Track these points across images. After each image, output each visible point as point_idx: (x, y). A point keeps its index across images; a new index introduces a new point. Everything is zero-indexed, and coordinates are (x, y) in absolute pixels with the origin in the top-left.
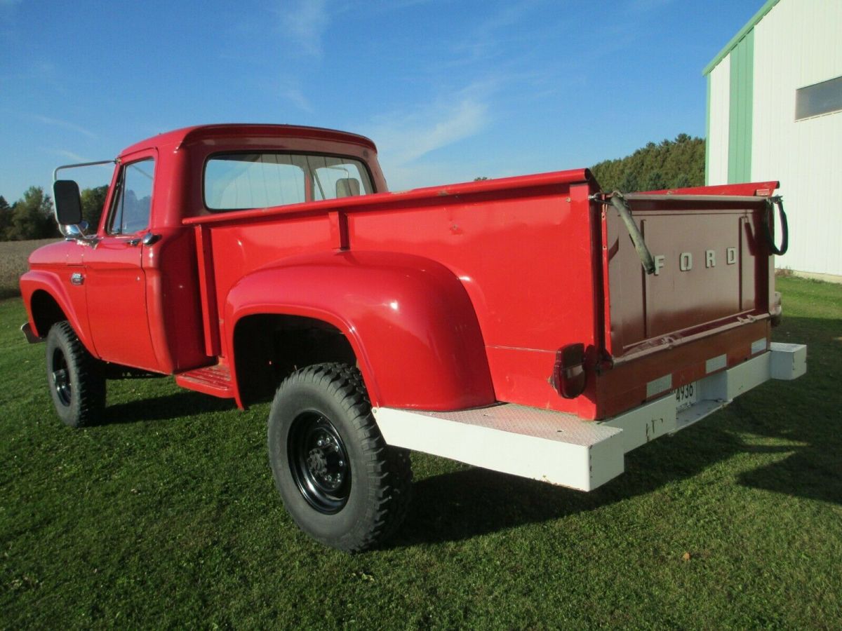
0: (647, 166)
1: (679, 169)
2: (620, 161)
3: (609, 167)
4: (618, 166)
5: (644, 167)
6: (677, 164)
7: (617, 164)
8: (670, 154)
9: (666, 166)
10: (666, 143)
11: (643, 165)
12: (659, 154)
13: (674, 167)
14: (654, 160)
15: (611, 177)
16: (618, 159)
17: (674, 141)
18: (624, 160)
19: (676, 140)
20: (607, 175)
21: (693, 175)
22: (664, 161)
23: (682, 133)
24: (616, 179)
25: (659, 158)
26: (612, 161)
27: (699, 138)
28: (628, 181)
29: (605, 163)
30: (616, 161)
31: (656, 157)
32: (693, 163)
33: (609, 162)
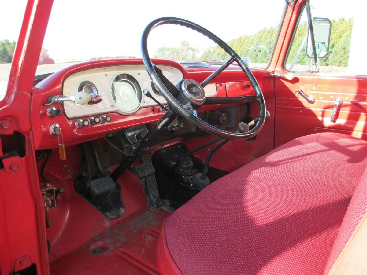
3: (246, 38)
4: (251, 38)
5: (263, 38)
8: (274, 32)
9: (272, 38)
14: (267, 35)
15: (248, 43)
20: (246, 41)
22: (271, 35)
24: (250, 44)
25: (269, 34)
31: (268, 33)
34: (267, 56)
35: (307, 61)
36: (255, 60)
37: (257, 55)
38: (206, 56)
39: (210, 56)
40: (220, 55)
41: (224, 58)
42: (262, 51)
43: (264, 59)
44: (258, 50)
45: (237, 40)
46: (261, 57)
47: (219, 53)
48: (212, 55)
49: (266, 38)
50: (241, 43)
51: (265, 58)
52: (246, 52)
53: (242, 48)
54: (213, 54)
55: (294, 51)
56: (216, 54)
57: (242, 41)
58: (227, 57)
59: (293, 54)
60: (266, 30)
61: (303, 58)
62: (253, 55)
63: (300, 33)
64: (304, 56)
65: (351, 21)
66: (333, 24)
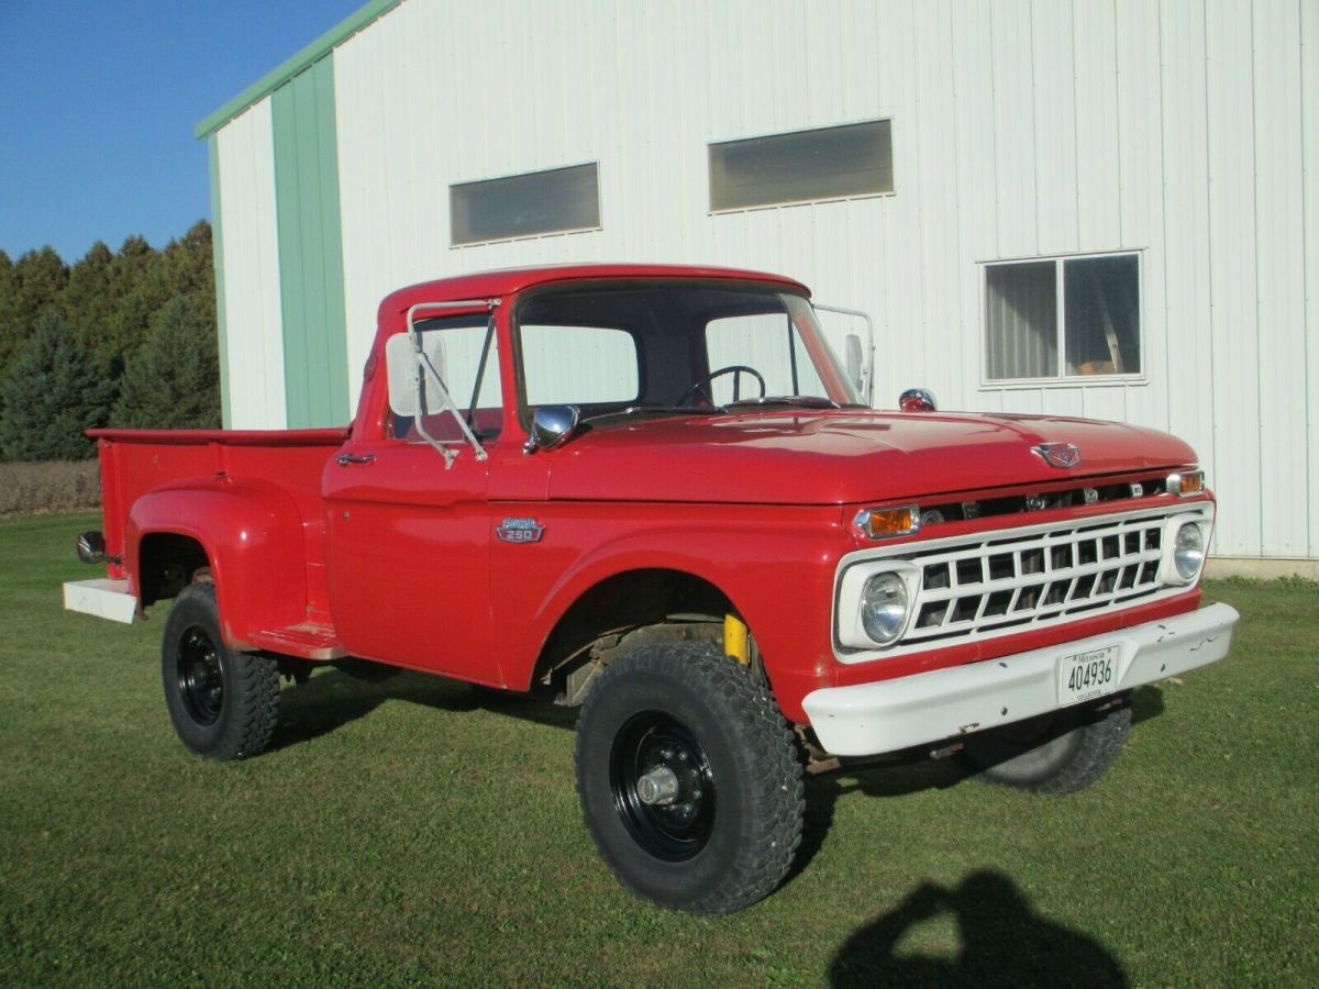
65: (176, 254)
66: (101, 269)
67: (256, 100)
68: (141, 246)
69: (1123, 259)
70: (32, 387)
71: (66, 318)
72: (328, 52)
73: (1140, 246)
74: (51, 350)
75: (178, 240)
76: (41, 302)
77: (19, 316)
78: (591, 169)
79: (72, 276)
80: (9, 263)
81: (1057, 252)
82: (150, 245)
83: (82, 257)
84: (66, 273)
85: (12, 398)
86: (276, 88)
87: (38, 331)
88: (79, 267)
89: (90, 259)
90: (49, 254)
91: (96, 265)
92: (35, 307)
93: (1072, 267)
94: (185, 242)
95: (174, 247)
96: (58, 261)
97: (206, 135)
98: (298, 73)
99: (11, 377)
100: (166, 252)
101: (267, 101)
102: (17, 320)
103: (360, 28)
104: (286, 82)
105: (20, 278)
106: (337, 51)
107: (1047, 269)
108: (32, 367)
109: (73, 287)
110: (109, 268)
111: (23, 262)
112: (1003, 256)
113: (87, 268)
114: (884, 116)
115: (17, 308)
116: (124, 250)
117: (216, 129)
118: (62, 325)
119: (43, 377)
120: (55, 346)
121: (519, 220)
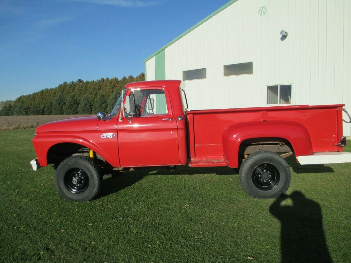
0: (66, 92)
1: (81, 93)
2: (53, 89)
3: (48, 91)
6: (80, 91)
7: (52, 90)
8: (76, 87)
10: (73, 82)
11: (64, 91)
12: (71, 87)
13: (79, 92)
15: (49, 96)
16: (52, 88)
17: (76, 82)
18: (55, 89)
19: (77, 81)
20: (47, 94)
21: (87, 95)
22: (73, 90)
23: (79, 79)
24: (52, 96)
26: (49, 89)
27: (88, 81)
28: (60, 97)
29: (46, 89)
30: (51, 89)
32: (86, 91)
33: (48, 89)
34: (72, 108)
35: (109, 111)
36: (61, 112)
37: (62, 107)
38: (6, 111)
39: (11, 110)
40: (22, 109)
41: (27, 111)
42: (67, 104)
43: (69, 110)
44: (62, 103)
45: (39, 94)
46: (66, 109)
47: (22, 107)
48: (13, 109)
49: (69, 92)
50: (43, 96)
51: (71, 109)
52: (50, 104)
53: (44, 101)
54: (15, 107)
55: (97, 103)
56: (18, 107)
57: (44, 94)
58: (30, 110)
59: (97, 106)
60: (66, 84)
61: (105, 109)
62: (57, 107)
63: (100, 87)
64: (106, 107)
65: (138, 79)
66: (125, 81)
67: (152, 57)
68: (131, 77)
69: (289, 85)
70: (113, 101)
71: (119, 89)
72: (164, 50)
73: (292, 83)
74: (116, 95)
75: (138, 76)
76: (115, 87)
77: (111, 89)
78: (205, 69)
79: (120, 82)
80: (109, 80)
81: (279, 84)
82: (133, 77)
83: (122, 79)
84: (119, 82)
85: (110, 103)
86: (155, 55)
87: (114, 92)
88: (121, 81)
89: (123, 79)
90: (116, 78)
91: (124, 80)
92: (113, 88)
93: (281, 86)
94: (139, 76)
95: (137, 77)
96: (118, 80)
97: (144, 62)
98: (159, 53)
99: (109, 100)
100: (136, 78)
101: (154, 57)
102: (110, 90)
103: (169, 46)
104: (157, 54)
105: (111, 82)
106: (165, 49)
107: (277, 87)
108: (113, 98)
109: (120, 84)
110: (126, 81)
111: (112, 80)
112: (270, 84)
113: (122, 81)
114: (252, 61)
115: (110, 88)
116: (129, 78)
117: (146, 61)
118: (118, 91)
119: (115, 100)
120: (117, 94)
121: (193, 77)
